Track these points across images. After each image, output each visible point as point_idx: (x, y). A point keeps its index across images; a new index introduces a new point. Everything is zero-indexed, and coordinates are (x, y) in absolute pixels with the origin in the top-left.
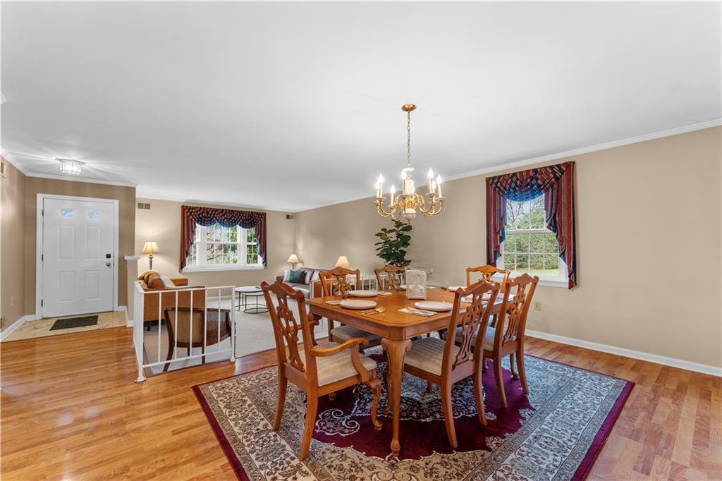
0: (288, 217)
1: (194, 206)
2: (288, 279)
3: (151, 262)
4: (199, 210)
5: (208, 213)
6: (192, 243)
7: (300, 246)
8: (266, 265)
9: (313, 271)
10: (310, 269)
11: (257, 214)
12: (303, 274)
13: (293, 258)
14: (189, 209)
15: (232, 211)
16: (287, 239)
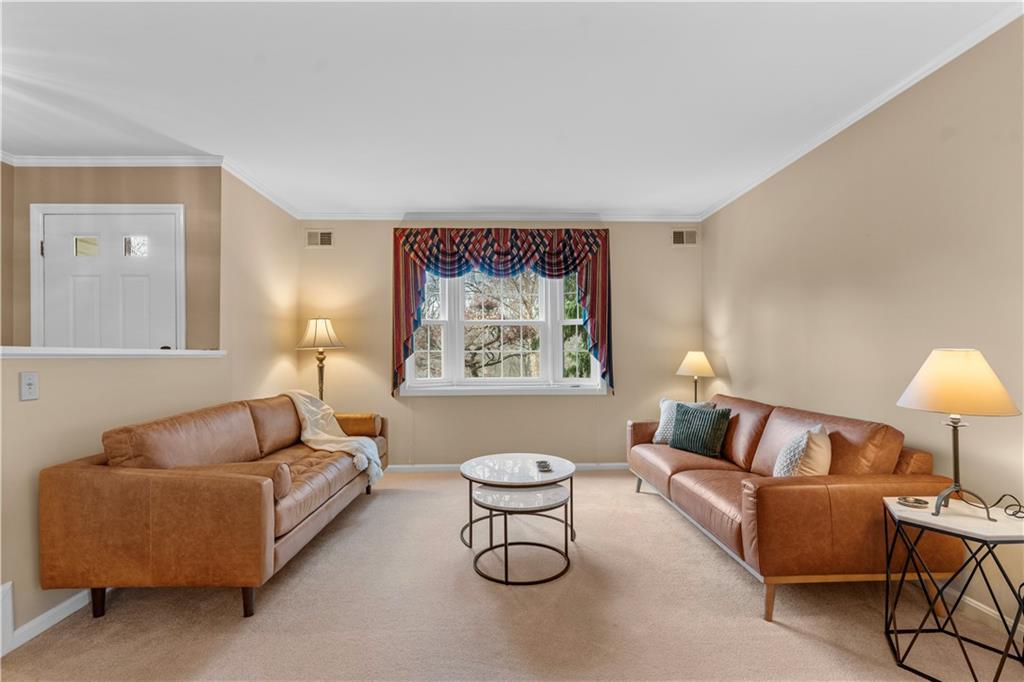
0: (678, 237)
1: (420, 226)
2: (670, 436)
3: (321, 369)
4: (432, 237)
5: (453, 241)
6: (417, 323)
7: (720, 324)
8: (611, 384)
9: (766, 413)
10: (753, 405)
11: (583, 233)
12: (725, 424)
13: (695, 361)
14: (408, 237)
15: (514, 231)
16: (678, 305)
